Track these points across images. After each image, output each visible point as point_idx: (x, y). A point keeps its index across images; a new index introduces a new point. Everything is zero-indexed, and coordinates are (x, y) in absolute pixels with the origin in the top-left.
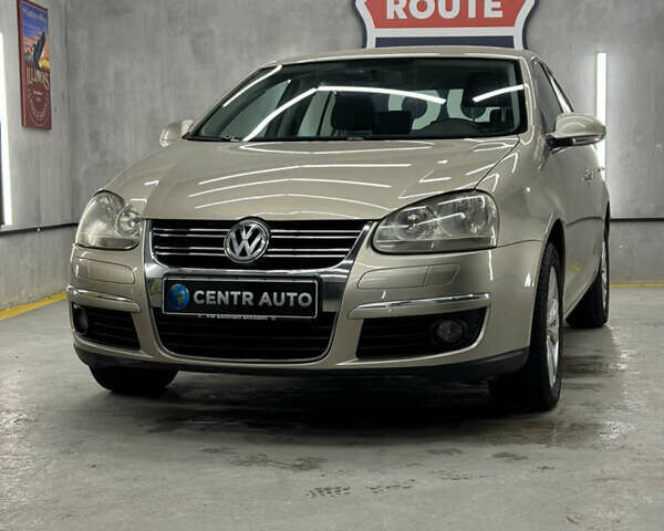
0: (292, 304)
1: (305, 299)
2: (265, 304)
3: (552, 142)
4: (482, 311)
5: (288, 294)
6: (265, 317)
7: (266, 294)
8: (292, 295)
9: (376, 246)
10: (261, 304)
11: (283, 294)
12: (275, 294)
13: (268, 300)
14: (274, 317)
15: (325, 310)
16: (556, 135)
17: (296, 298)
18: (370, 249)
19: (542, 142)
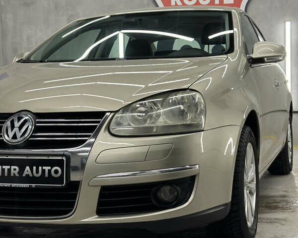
0: (47, 175)
1: (56, 172)
2: (27, 175)
3: (251, 60)
4: (193, 179)
5: (44, 168)
6: (27, 185)
7: (28, 168)
8: (47, 168)
9: (111, 130)
10: (24, 175)
11: (40, 168)
12: (35, 168)
13: (30, 173)
14: (34, 185)
15: (72, 179)
16: (254, 56)
17: (50, 171)
18: (107, 132)
19: (244, 60)
